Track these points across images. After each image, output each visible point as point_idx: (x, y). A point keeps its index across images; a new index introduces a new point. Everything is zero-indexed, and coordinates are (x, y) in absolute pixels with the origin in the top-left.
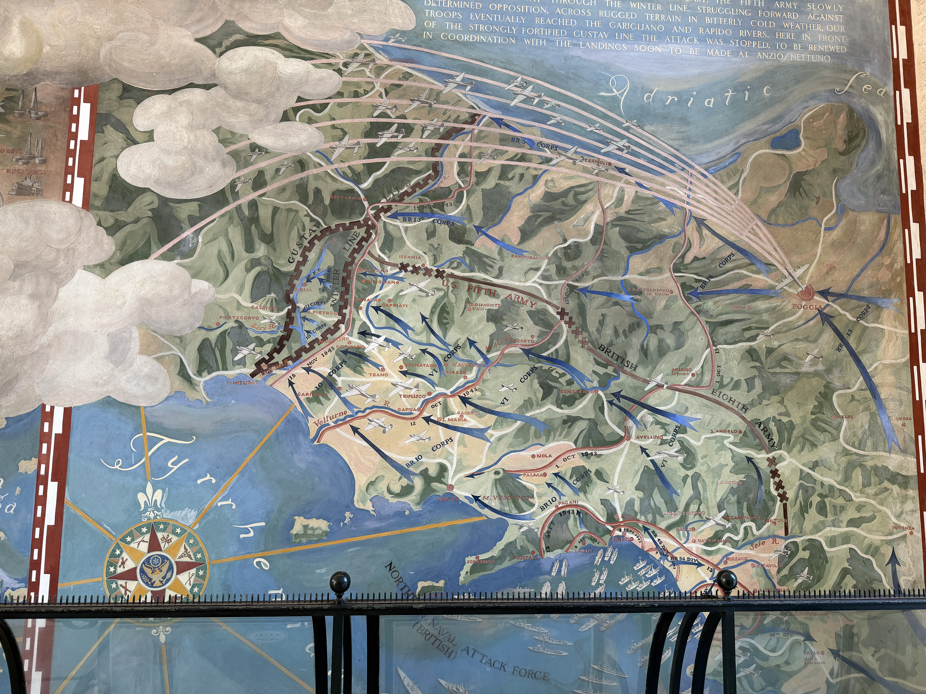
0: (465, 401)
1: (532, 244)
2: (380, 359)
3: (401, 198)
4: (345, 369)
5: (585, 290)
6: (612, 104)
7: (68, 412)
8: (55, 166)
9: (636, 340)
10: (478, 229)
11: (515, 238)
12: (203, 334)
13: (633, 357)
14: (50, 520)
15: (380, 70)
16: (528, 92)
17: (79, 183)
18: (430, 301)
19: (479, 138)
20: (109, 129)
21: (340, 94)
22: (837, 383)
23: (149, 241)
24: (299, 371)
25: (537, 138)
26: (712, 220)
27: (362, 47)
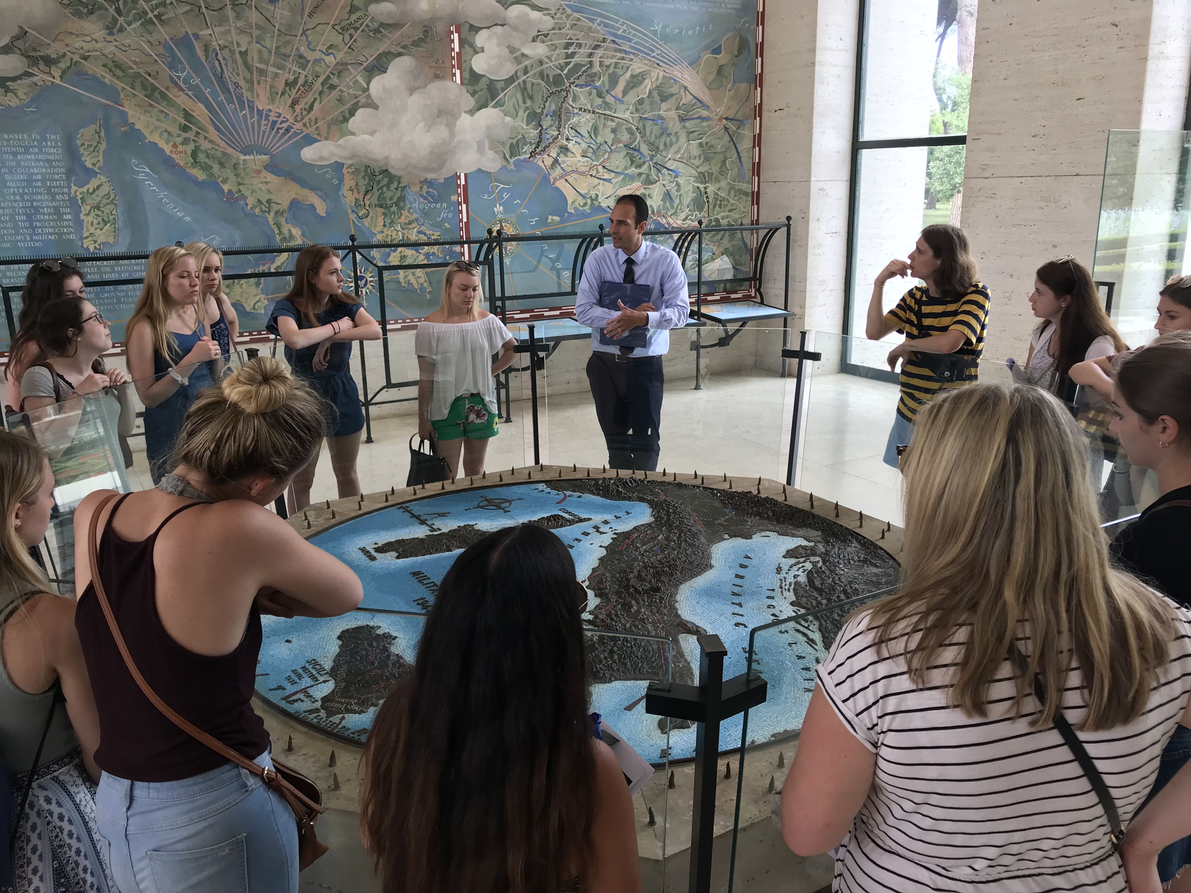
0: (604, 167)
1: (626, 98)
2: (573, 150)
3: (578, 78)
4: (561, 155)
5: (645, 118)
6: (655, 33)
7: (466, 175)
8: (448, 64)
9: (663, 139)
10: (607, 91)
11: (620, 95)
12: (510, 141)
13: (662, 147)
14: (465, 220)
15: (568, 16)
16: (624, 27)
17: (458, 72)
18: (591, 124)
19: (606, 49)
20: (466, 46)
21: (554, 29)
22: (728, 156)
23: (487, 100)
24: (545, 156)
25: (628, 49)
26: (690, 88)
27: (561, 5)
